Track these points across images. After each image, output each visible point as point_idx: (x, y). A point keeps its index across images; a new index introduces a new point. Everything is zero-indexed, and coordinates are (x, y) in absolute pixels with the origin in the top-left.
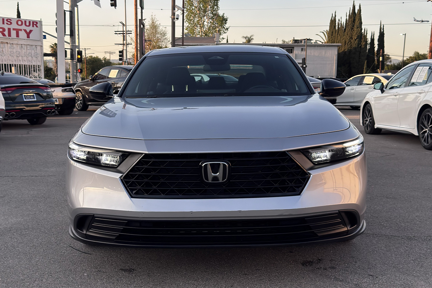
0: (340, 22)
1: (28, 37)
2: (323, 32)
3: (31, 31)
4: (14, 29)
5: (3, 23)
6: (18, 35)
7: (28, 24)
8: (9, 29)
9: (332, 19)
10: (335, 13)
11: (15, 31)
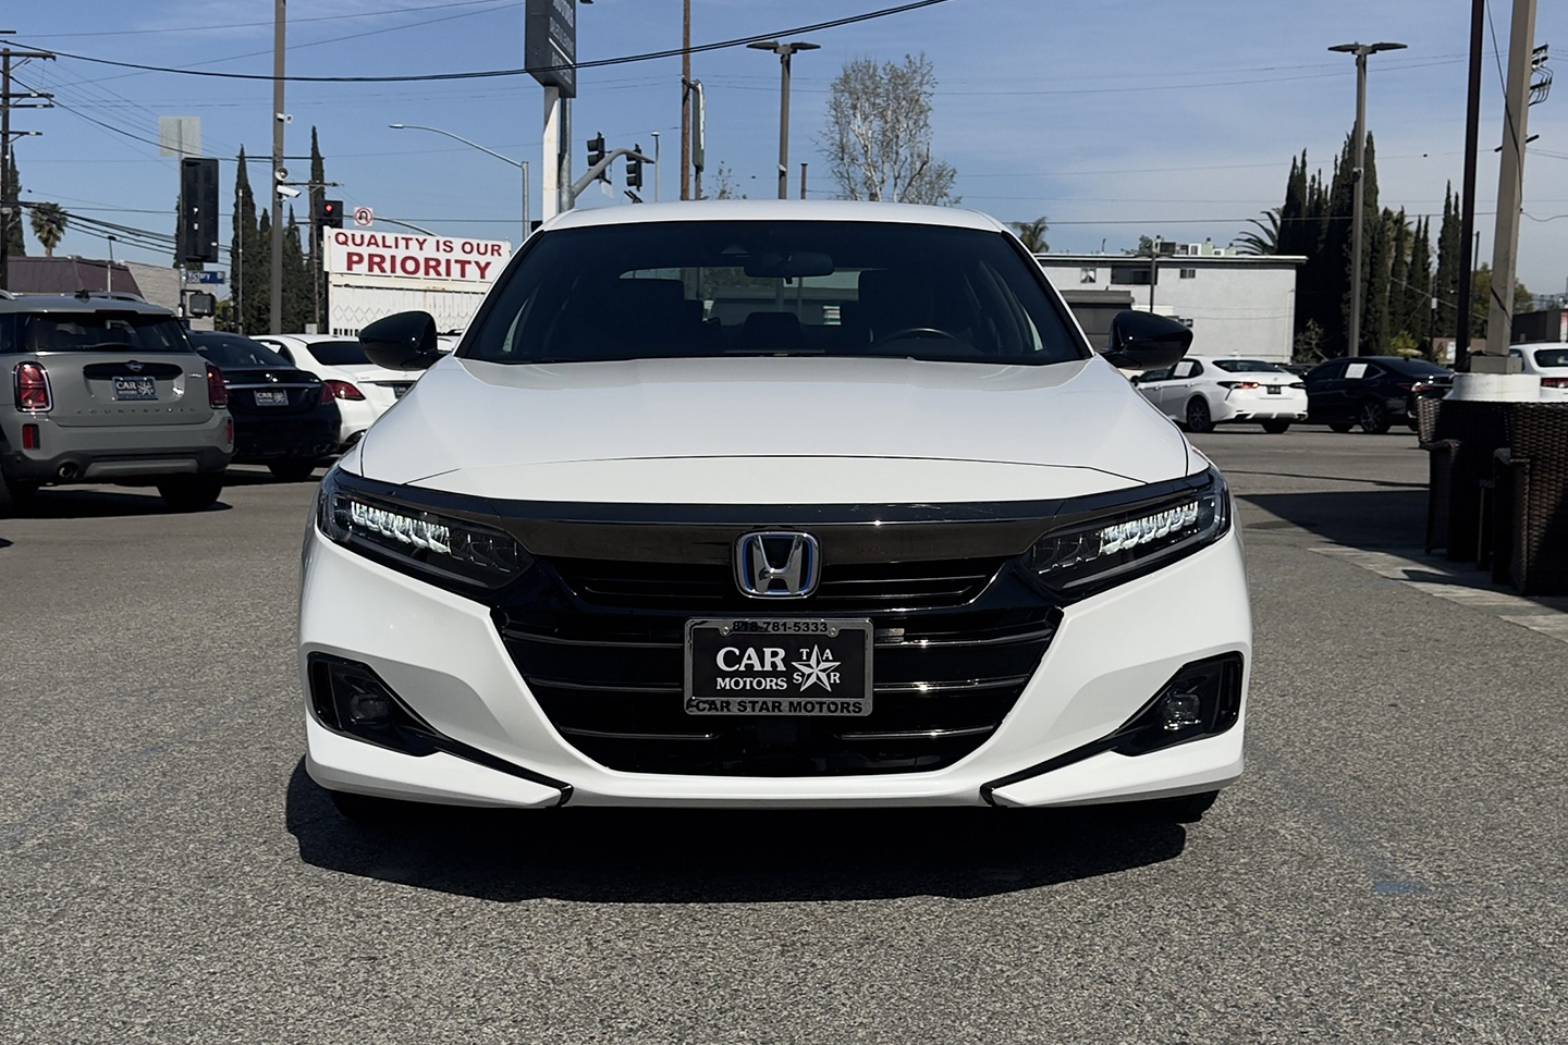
0: (1316, 186)
1: (483, 276)
2: (1269, 214)
3: (488, 264)
4: (456, 261)
5: (438, 250)
6: (463, 275)
7: (482, 250)
8: (448, 261)
9: (1292, 173)
10: (1304, 155)
11: (459, 266)
